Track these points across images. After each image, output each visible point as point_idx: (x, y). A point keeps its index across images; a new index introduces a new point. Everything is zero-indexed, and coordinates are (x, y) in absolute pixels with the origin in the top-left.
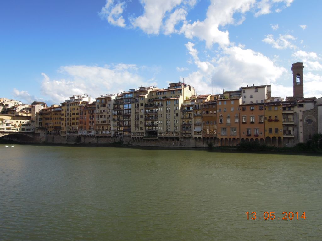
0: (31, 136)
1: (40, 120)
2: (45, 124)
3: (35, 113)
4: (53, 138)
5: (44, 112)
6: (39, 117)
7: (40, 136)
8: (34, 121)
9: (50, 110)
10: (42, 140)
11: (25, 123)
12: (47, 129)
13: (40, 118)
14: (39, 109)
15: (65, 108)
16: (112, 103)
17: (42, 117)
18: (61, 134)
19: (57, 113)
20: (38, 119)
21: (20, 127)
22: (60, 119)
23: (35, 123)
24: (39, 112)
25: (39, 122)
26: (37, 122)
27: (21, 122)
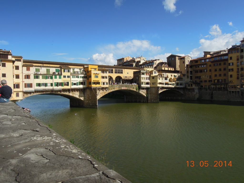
0: (182, 92)
1: (190, 74)
2: (195, 78)
3: (186, 65)
4: (212, 94)
5: (194, 64)
7: (194, 92)
8: (186, 75)
9: (203, 61)
10: (196, 96)
11: (177, 77)
12: (199, 84)
13: (190, 71)
14: (188, 61)
15: (235, 55)
17: (192, 69)
18: (228, 89)
19: (218, 63)
21: (175, 82)
22: (225, 69)
23: (186, 76)
24: (189, 64)
26: (188, 76)
27: (174, 76)
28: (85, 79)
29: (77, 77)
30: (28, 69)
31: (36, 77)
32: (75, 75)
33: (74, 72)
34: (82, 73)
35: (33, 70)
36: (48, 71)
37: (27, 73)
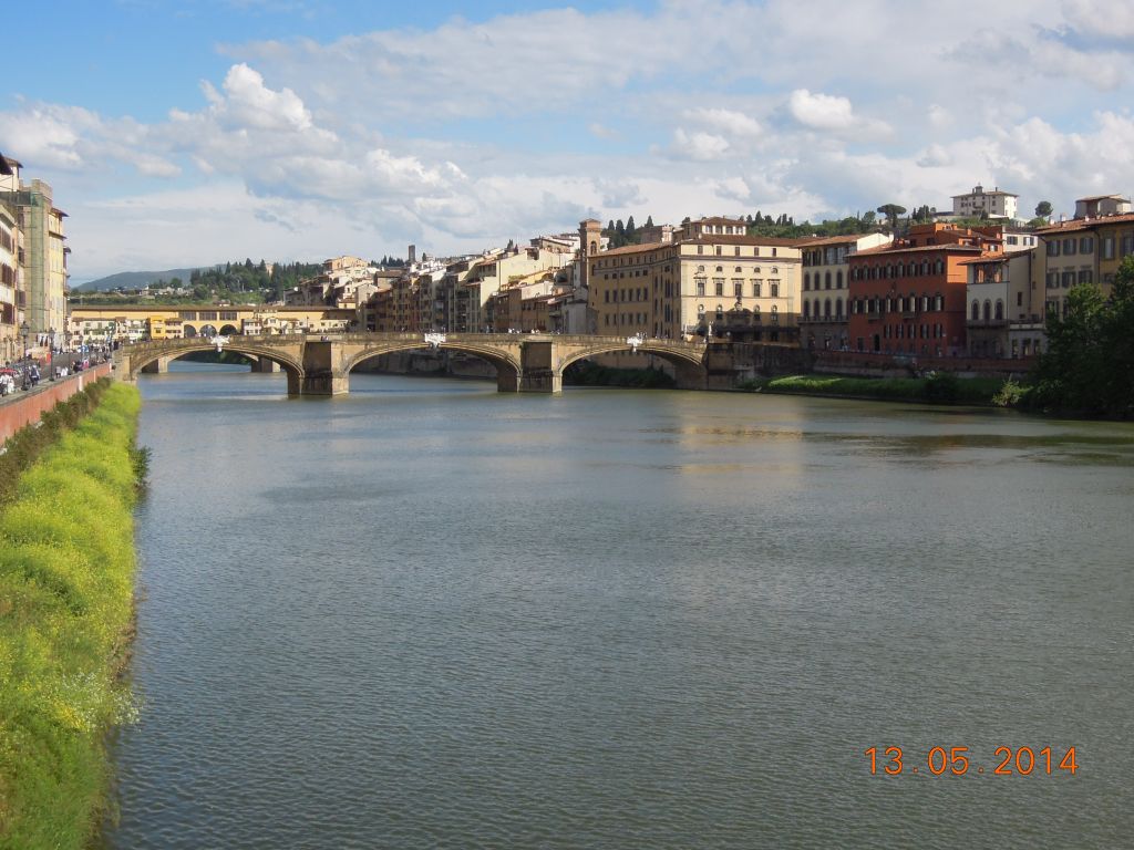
1: (369, 319)
3: (361, 302)
6: (366, 312)
11: (339, 326)
13: (369, 315)
14: (369, 293)
15: (396, 292)
16: (434, 287)
17: (372, 311)
20: (365, 319)
24: (369, 300)
25: (366, 323)
28: (146, 335)
29: (137, 332)
30: (78, 325)
31: (86, 332)
32: (134, 328)
33: (133, 326)
34: (143, 327)
35: (83, 325)
36: (100, 325)
37: (77, 328)
